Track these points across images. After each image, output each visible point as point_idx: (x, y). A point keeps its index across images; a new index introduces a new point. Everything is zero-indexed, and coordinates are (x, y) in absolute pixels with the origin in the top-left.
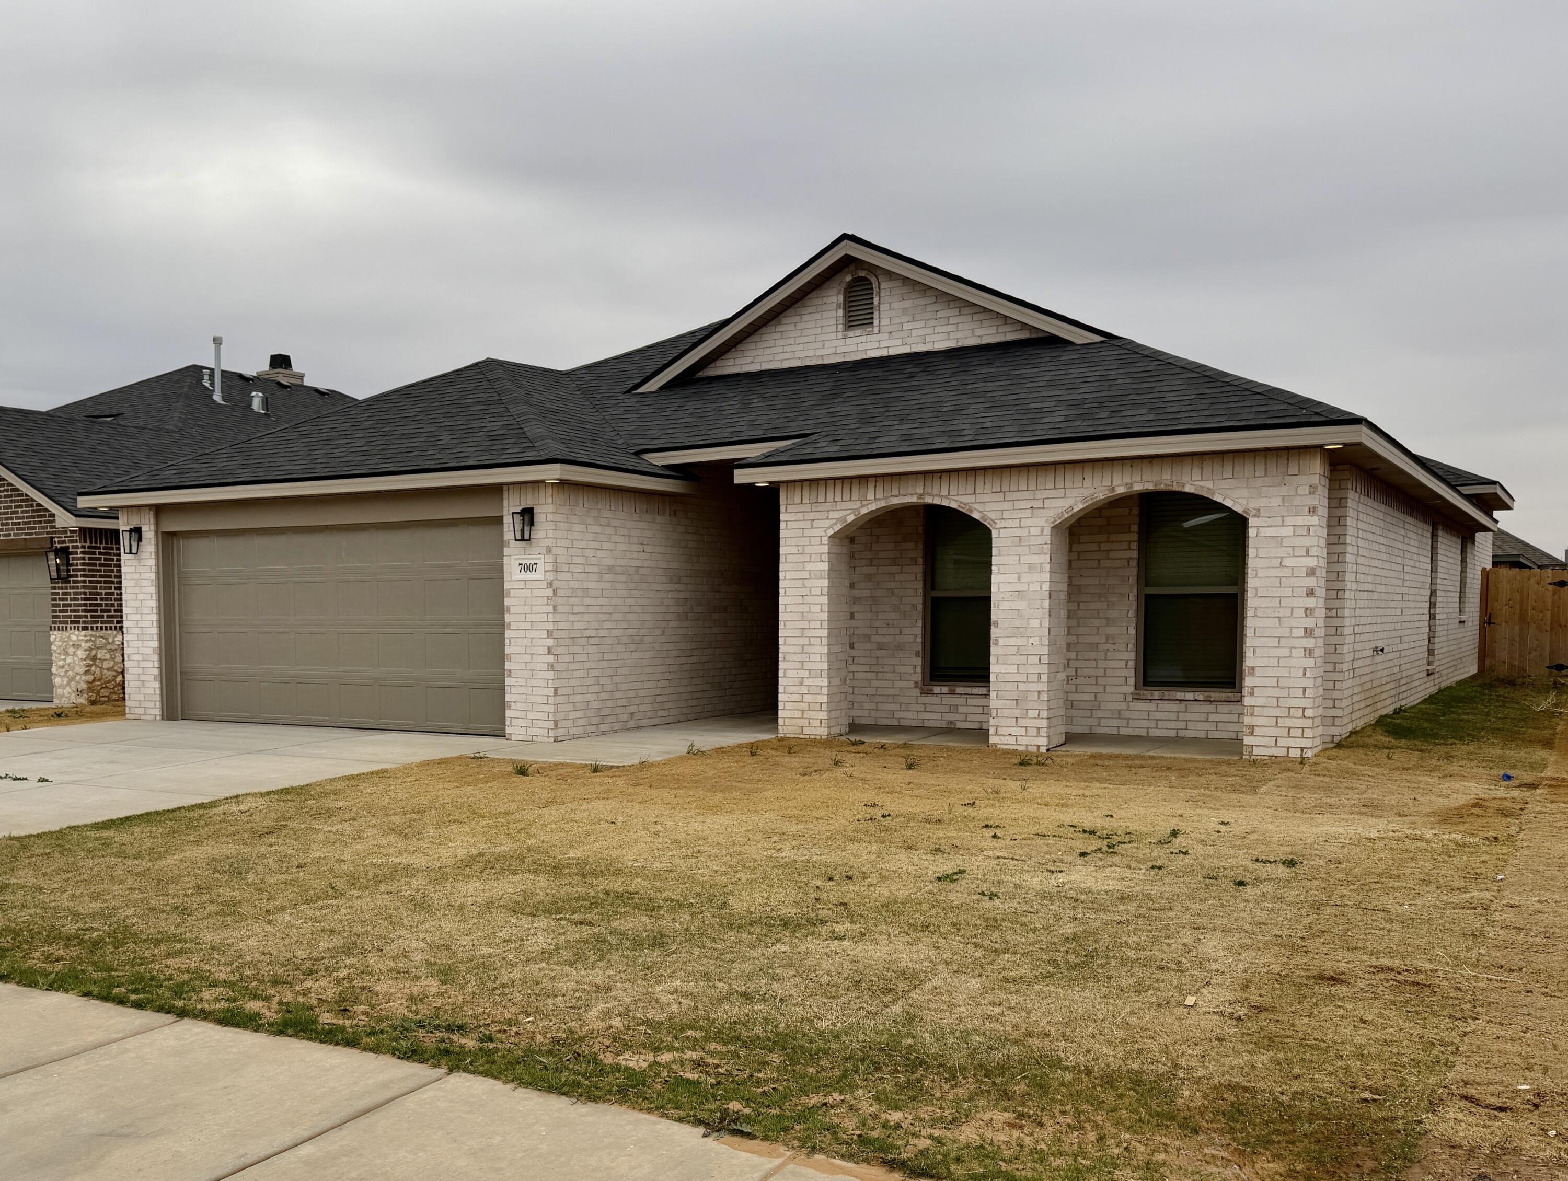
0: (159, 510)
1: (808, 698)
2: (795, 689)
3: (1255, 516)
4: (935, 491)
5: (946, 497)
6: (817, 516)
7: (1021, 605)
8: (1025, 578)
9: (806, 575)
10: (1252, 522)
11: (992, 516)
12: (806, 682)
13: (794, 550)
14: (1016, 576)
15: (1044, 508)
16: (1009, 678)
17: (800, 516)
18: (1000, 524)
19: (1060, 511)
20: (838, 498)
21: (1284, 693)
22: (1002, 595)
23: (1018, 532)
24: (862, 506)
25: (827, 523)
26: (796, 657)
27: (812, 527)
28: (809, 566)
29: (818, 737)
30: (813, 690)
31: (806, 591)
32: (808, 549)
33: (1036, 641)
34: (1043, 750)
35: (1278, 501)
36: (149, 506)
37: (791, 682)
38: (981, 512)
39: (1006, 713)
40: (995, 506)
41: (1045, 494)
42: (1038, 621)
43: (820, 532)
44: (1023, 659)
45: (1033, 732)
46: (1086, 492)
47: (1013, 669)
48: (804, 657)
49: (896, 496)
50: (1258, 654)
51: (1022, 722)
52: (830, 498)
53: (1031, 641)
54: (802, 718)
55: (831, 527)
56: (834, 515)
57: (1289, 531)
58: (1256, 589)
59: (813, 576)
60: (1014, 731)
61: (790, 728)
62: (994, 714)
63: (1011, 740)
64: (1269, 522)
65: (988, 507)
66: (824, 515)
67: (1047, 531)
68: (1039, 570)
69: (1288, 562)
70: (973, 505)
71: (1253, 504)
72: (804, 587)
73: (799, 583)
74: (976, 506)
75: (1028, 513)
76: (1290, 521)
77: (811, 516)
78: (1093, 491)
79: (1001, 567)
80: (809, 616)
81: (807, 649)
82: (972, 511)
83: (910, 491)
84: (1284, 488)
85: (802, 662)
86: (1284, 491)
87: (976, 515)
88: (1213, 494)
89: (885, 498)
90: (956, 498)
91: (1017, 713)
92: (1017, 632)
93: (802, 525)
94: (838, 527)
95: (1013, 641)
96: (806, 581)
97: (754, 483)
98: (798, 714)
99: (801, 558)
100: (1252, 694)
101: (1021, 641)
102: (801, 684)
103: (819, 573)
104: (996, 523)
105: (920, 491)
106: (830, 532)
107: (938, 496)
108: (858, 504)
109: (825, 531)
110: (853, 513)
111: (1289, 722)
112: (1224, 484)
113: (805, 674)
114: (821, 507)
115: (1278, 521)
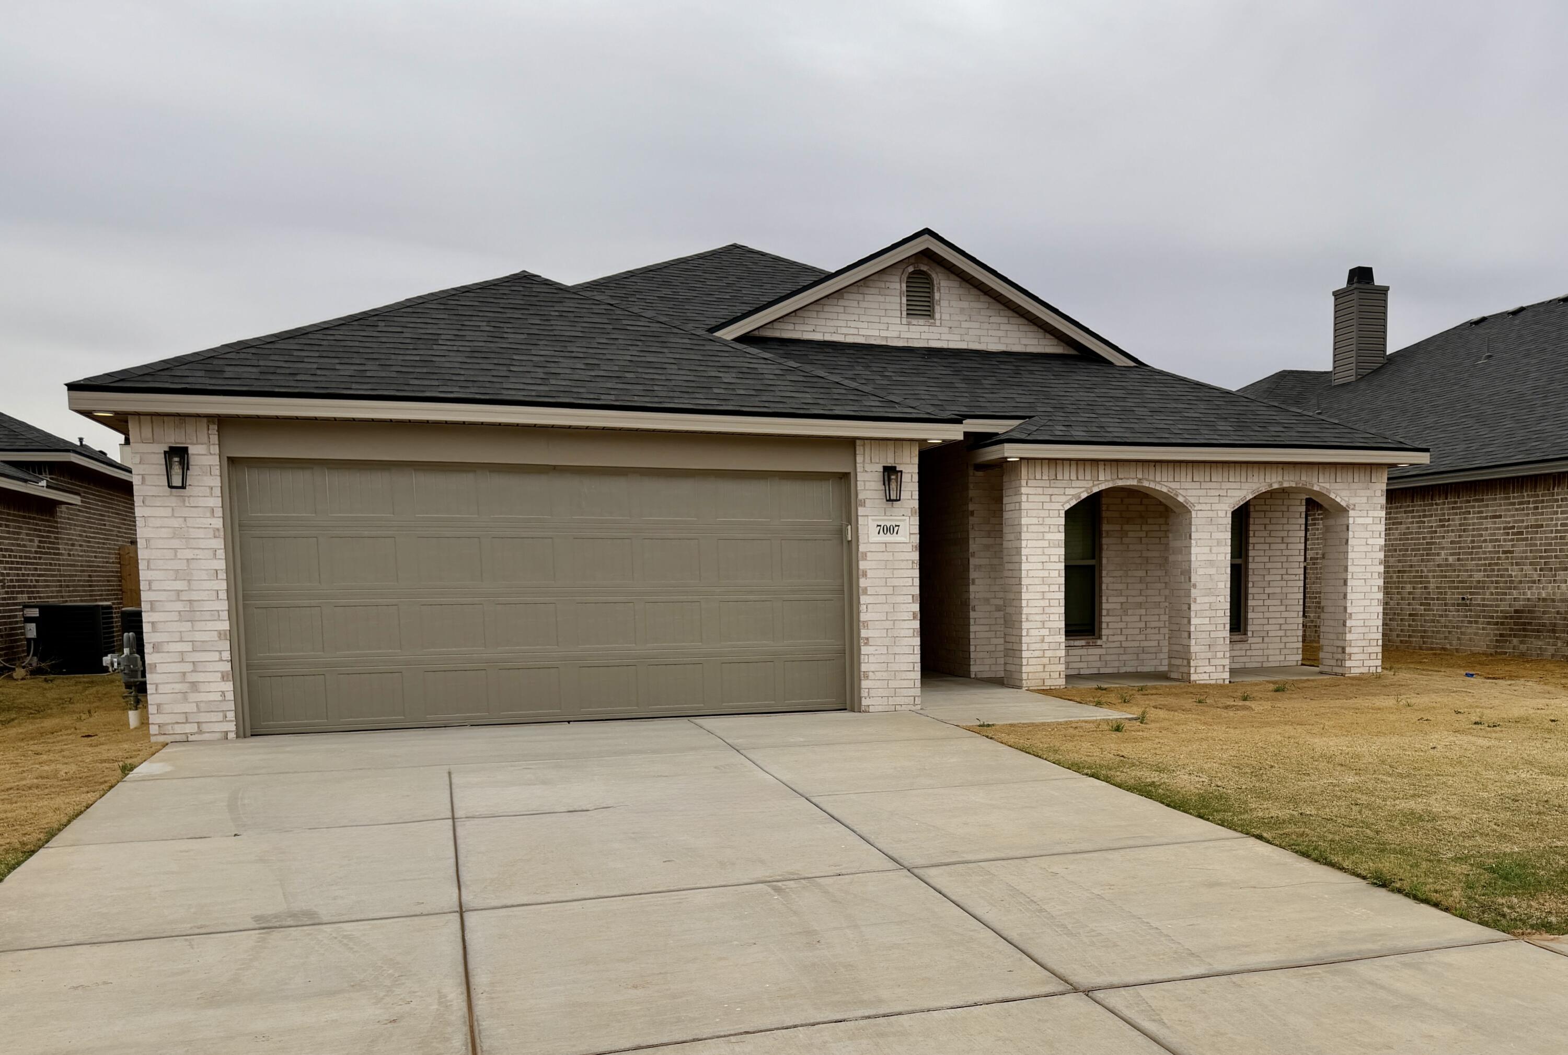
0: (223, 423)
1: (1048, 654)
2: (1038, 646)
3: (1353, 509)
4: (1151, 477)
5: (1159, 483)
6: (1056, 491)
7: (1213, 571)
8: (1215, 550)
9: (1046, 544)
10: (1351, 513)
11: (1192, 500)
12: (1047, 639)
13: (1035, 521)
14: (1209, 548)
15: (1227, 496)
16: (1203, 628)
17: (1040, 491)
18: (1198, 507)
19: (1238, 499)
20: (1073, 477)
21: (1367, 630)
22: (1199, 563)
23: (1210, 514)
24: (1094, 486)
25: (1064, 499)
26: (1038, 618)
27: (1051, 501)
28: (1048, 536)
29: (1058, 687)
30: (1053, 646)
31: (1045, 558)
32: (1048, 521)
33: (1221, 599)
34: (1227, 682)
35: (1364, 500)
36: (210, 418)
37: (1033, 640)
38: (1184, 497)
39: (1203, 655)
40: (1195, 493)
41: (1229, 485)
42: (1223, 583)
43: (1058, 506)
44: (1213, 613)
45: (1220, 669)
46: (1255, 486)
47: (1207, 621)
48: (1045, 617)
49: (1121, 479)
50: (1353, 604)
51: (1213, 662)
52: (1067, 476)
53: (1219, 598)
54: (1044, 671)
55: (1068, 502)
56: (1068, 491)
57: (1370, 520)
58: (1353, 559)
59: (1051, 545)
60: (1208, 669)
61: (1034, 681)
62: (1194, 658)
63: (1206, 676)
64: (1360, 514)
65: (1190, 493)
66: (1062, 491)
67: (1229, 515)
68: (1224, 544)
69: (1370, 541)
70: (1179, 491)
71: (1352, 501)
72: (1044, 554)
73: (1039, 551)
74: (1181, 491)
75: (1216, 500)
76: (1371, 513)
77: (1050, 491)
78: (1258, 485)
79: (1199, 541)
80: (1049, 581)
81: (1047, 610)
82: (1177, 495)
83: (1133, 475)
84: (1369, 491)
85: (1043, 622)
86: (1369, 493)
87: (1181, 499)
88: (1330, 493)
89: (1113, 480)
90: (1165, 484)
91: (1209, 655)
92: (1210, 592)
93: (1043, 498)
94: (1074, 503)
95: (1206, 599)
96: (1045, 549)
97: (1006, 458)
98: (1040, 668)
99: (1041, 529)
100: (1350, 632)
101: (1212, 599)
102: (1043, 641)
103: (1057, 543)
104: (1194, 506)
105: (1140, 476)
106: (1067, 507)
107: (1155, 481)
108: (1091, 484)
109: (1063, 505)
110: (1086, 491)
111: (1370, 650)
112: (1337, 486)
113: (1045, 632)
114: (1058, 484)
115: (1365, 513)
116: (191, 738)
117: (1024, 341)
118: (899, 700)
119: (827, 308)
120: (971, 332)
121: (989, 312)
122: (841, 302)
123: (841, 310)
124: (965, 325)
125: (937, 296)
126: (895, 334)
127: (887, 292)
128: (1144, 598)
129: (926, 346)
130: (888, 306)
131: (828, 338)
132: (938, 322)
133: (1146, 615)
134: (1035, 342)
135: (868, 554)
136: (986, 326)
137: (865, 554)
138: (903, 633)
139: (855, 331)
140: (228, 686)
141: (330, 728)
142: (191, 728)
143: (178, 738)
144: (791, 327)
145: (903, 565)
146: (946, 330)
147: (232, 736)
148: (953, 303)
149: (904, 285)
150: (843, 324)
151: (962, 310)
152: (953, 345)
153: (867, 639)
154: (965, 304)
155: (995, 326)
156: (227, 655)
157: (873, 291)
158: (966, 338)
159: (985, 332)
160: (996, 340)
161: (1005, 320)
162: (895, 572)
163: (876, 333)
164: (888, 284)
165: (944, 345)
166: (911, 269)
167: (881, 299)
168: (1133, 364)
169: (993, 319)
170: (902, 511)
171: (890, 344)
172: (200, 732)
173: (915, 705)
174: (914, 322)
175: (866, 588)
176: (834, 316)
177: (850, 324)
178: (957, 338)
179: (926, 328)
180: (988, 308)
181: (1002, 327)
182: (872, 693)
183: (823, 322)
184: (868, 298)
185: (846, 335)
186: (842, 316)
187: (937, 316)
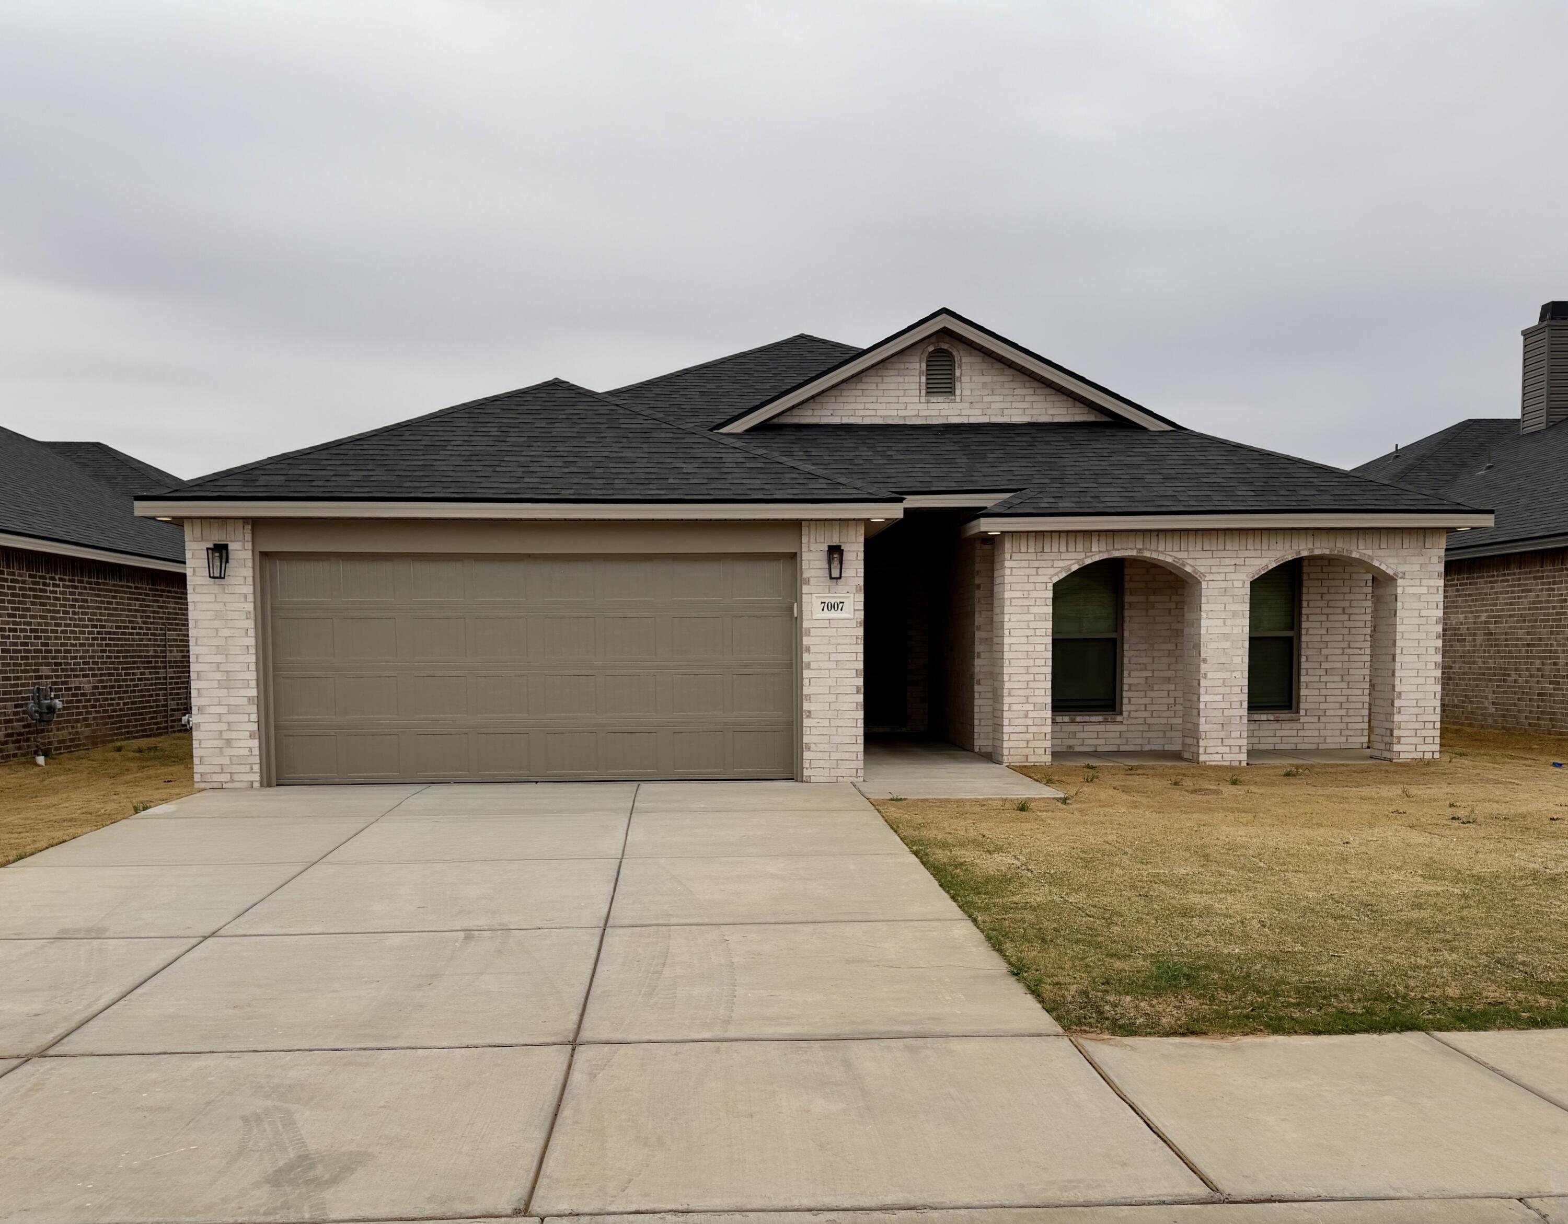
0: (256, 523)
1: (1033, 729)
2: (1021, 721)
3: (1402, 578)
4: (1153, 547)
5: (1162, 552)
6: (1042, 564)
7: (1227, 645)
8: (1229, 622)
9: (1031, 617)
10: (1400, 582)
11: (1202, 570)
12: (1031, 715)
13: (1019, 594)
14: (1222, 620)
15: (1244, 565)
16: (1215, 705)
17: (1025, 564)
18: (1208, 577)
19: (1257, 568)
20: (1063, 549)
21: (1421, 711)
22: (1211, 637)
23: (1224, 584)
24: (1086, 557)
25: (1052, 571)
26: (1022, 692)
27: (1037, 574)
28: (1034, 610)
29: (1043, 764)
30: (1038, 722)
31: (1031, 632)
32: (1034, 594)
33: (1238, 674)
34: (1244, 764)
35: (1417, 567)
36: (245, 520)
37: (1016, 715)
38: (1193, 566)
39: (1214, 735)
40: (1204, 562)
41: (1247, 554)
42: (1240, 658)
43: (1046, 579)
44: (1227, 690)
45: (1236, 750)
46: (1279, 554)
47: (1220, 698)
48: (1030, 692)
49: (1118, 550)
50: (1403, 682)
51: (1226, 742)
52: (1055, 548)
53: (1234, 674)
54: (1027, 747)
55: (1057, 574)
56: (1056, 564)
57: (1424, 590)
58: (1402, 633)
59: (1037, 619)
60: (1221, 750)
61: (1016, 757)
62: (1203, 737)
63: (1218, 757)
64: (1412, 583)
65: (1199, 562)
66: (1050, 564)
67: (1248, 585)
68: (1241, 616)
69: (1424, 613)
70: (1186, 561)
71: (1401, 569)
72: (1029, 628)
73: (1024, 625)
74: (1189, 561)
75: (1232, 569)
76: (1425, 582)
77: (1037, 564)
78: (1283, 553)
79: (1210, 613)
80: (1034, 655)
81: (1031, 685)
82: (1184, 565)
83: (1131, 545)
84: (1422, 558)
85: (1027, 697)
86: (1421, 560)
87: (1188, 569)
88: (1372, 560)
89: (1108, 551)
90: (1171, 553)
91: (1222, 734)
92: (1223, 667)
93: (1027, 571)
94: (1063, 575)
95: (1219, 675)
96: (1030, 623)
97: (986, 532)
98: (1023, 744)
99: (1027, 602)
100: (1399, 713)
101: (1226, 675)
102: (1026, 717)
103: (1044, 616)
104: (1205, 576)
105: (1140, 546)
106: (1056, 579)
107: (1157, 551)
108: (1082, 555)
109: (1050, 578)
110: (1078, 563)
111: (1424, 733)
112: (1381, 553)
113: (1030, 707)
114: (1046, 556)
115: (1417, 582)
116: (225, 786)
117: (1051, 411)
118: (840, 772)
119: (845, 393)
120: (993, 406)
121: (1014, 385)
122: (860, 386)
123: (859, 393)
124: (986, 399)
125: (958, 373)
126: (914, 413)
127: (906, 372)
128: (1173, 672)
129: (946, 422)
130: (907, 386)
131: (846, 420)
132: (958, 399)
133: (1175, 690)
134: (1064, 411)
135: (812, 630)
136: (1010, 398)
137: (809, 630)
138: (846, 707)
139: (873, 413)
140: (255, 743)
141: (337, 781)
142: (225, 777)
143: (215, 785)
144: (810, 413)
145: (847, 641)
146: (967, 405)
147: (257, 785)
148: (975, 379)
149: (924, 366)
150: (861, 406)
151: (984, 385)
152: (973, 420)
153: (809, 712)
154: (987, 379)
155: (1019, 398)
156: (254, 717)
157: (891, 372)
158: (989, 412)
159: (1008, 405)
160: (1020, 412)
161: (1031, 391)
162: (839, 647)
163: (894, 413)
164: (907, 365)
165: (965, 420)
166: (931, 349)
167: (900, 379)
168: (1170, 428)
169: (1017, 392)
170: (847, 589)
171: (908, 423)
172: (232, 781)
173: (857, 777)
174: (934, 399)
175: (809, 663)
176: (853, 399)
177: (867, 406)
178: (979, 412)
179: (946, 405)
180: (1012, 381)
181: (1027, 398)
182: (814, 764)
183: (840, 406)
184: (886, 379)
185: (863, 417)
186: (859, 400)
187: (958, 392)
